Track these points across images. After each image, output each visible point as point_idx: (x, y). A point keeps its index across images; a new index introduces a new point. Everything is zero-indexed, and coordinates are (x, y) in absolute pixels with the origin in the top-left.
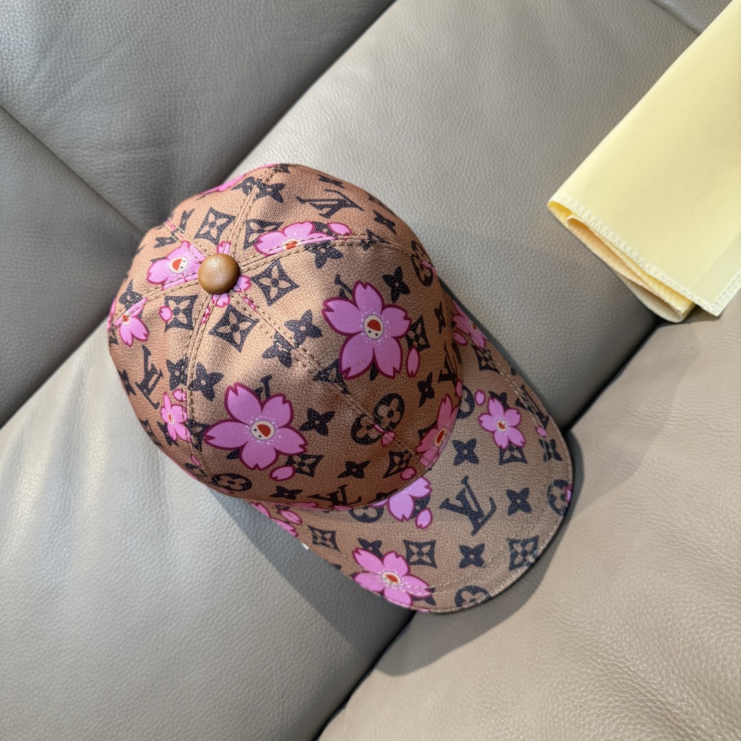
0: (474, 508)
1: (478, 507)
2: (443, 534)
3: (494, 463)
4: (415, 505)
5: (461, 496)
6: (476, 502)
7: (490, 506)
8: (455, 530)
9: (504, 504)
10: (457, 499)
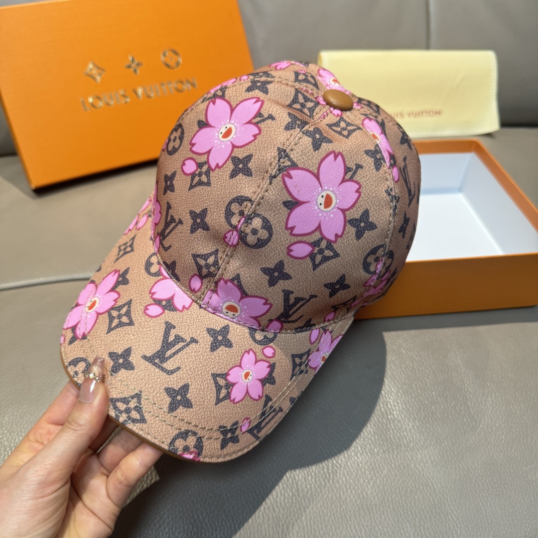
0: (169, 353)
1: (170, 357)
2: (141, 330)
3: (213, 368)
4: (166, 300)
5: (178, 339)
6: (174, 354)
7: (172, 369)
8: (145, 339)
9: (175, 382)
10: (175, 336)
